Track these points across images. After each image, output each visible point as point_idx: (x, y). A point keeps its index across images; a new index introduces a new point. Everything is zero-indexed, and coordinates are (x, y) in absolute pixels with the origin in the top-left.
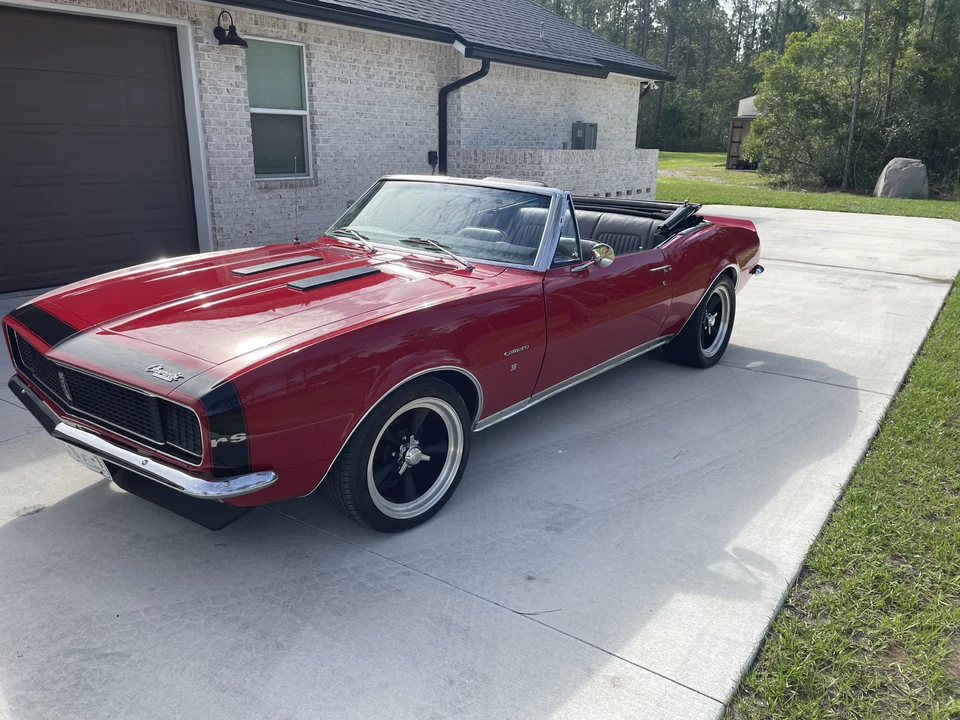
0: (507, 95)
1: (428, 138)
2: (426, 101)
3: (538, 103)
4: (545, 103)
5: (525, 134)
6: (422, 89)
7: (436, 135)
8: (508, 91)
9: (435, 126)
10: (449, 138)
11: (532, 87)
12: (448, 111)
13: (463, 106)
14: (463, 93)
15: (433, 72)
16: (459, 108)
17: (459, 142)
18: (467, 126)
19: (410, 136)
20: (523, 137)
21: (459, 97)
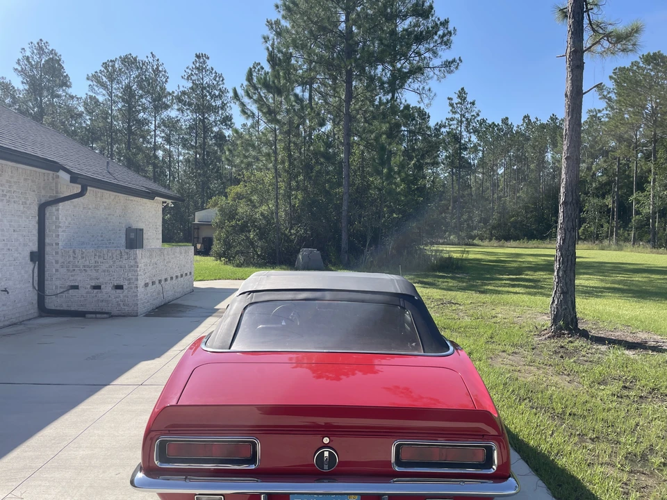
0: (90, 209)
1: (30, 241)
2: (29, 213)
3: (109, 215)
4: (113, 215)
5: (102, 236)
6: (26, 203)
7: (36, 238)
8: (90, 206)
9: (35, 232)
10: (47, 240)
11: (105, 204)
12: (46, 221)
13: (60, 217)
14: (60, 207)
15: (34, 191)
16: (57, 218)
17: (57, 244)
18: (63, 231)
19: (17, 240)
20: (100, 239)
21: (58, 210)
